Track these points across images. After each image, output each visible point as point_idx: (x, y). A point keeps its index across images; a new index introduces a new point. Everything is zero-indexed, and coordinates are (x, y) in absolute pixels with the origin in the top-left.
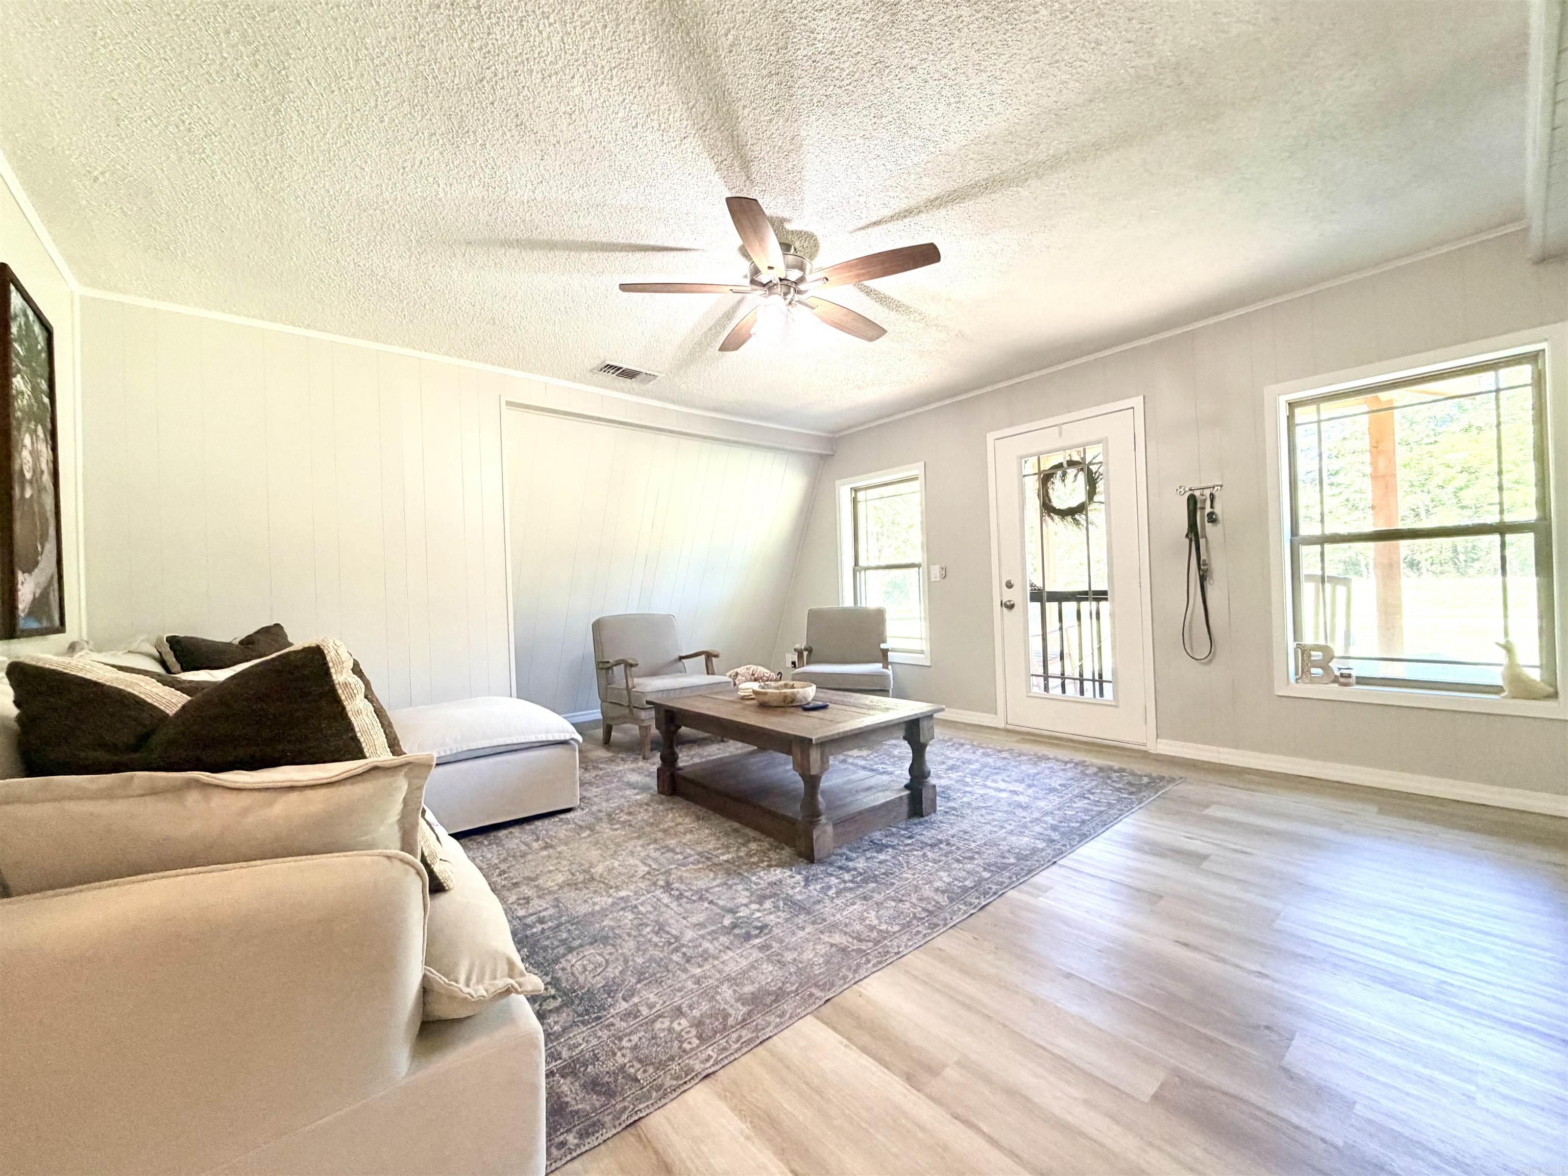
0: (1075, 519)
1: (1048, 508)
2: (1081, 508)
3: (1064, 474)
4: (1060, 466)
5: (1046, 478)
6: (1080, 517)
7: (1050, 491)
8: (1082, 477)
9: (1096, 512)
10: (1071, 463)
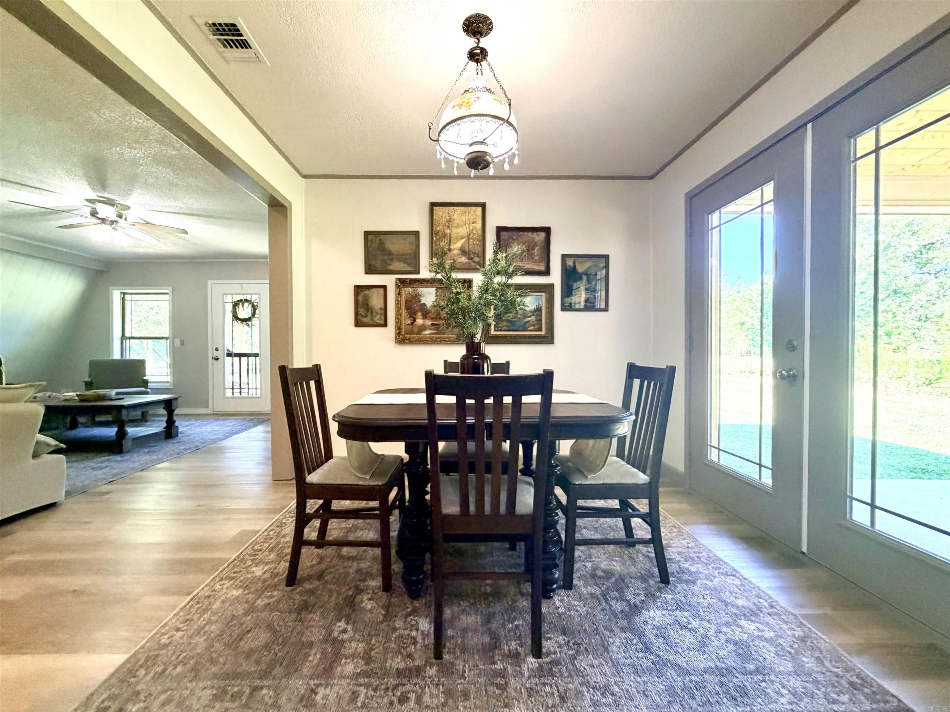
0: (247, 324)
1: (235, 317)
2: (249, 319)
3: (243, 304)
4: (241, 301)
5: (236, 305)
6: (249, 323)
7: (237, 310)
8: (250, 306)
9: (255, 321)
10: (246, 300)
